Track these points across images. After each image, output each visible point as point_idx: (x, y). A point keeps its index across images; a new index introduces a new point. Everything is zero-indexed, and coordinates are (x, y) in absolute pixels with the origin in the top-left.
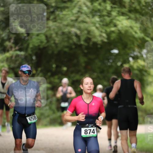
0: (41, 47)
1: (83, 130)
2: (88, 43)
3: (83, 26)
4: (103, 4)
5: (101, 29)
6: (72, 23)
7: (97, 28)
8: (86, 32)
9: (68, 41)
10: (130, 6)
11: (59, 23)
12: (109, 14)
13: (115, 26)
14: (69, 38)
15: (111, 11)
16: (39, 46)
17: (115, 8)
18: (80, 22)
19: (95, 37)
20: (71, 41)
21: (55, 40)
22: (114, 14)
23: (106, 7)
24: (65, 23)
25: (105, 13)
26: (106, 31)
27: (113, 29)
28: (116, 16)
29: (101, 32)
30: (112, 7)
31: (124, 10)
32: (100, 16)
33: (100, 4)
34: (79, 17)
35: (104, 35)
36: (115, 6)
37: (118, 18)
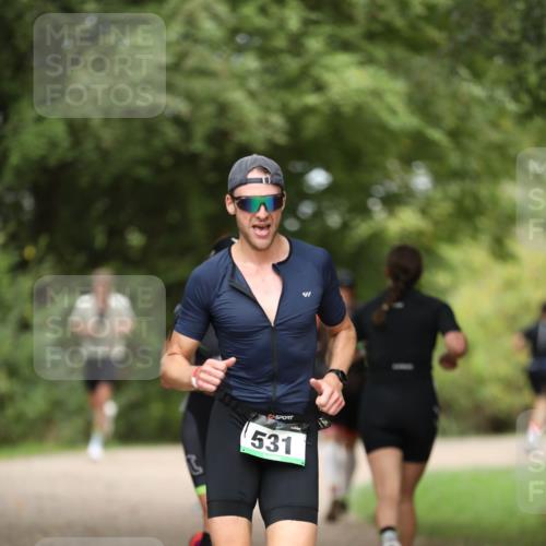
3: (199, 85)
4: (274, 9)
7: (252, 95)
8: (209, 110)
9: (147, 143)
10: (373, 18)
12: (296, 45)
13: (319, 87)
15: (302, 35)
16: (43, 158)
17: (316, 23)
19: (242, 125)
20: (157, 143)
22: (314, 44)
25: (280, 42)
26: (284, 105)
27: (312, 99)
28: (321, 54)
29: (267, 109)
30: (307, 23)
31: (350, 32)
32: (265, 52)
33: (263, 10)
34: (182, 56)
35: (277, 120)
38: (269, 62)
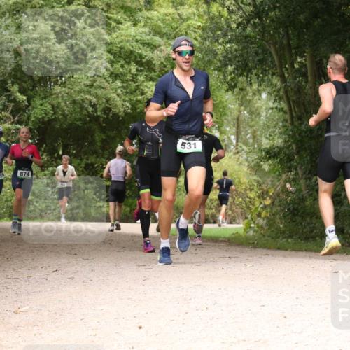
0: (46, 119)
1: (19, 172)
2: (108, 115)
3: (99, 92)
4: (126, 66)
5: (123, 97)
6: (86, 89)
7: (118, 96)
8: (104, 100)
9: (81, 112)
10: (161, 69)
11: (69, 88)
12: (134, 79)
13: (142, 94)
14: (82, 108)
15: (136, 75)
16: (43, 118)
17: (141, 71)
18: (96, 88)
19: (116, 106)
20: (85, 112)
21: (64, 111)
22: (141, 78)
23: (130, 70)
24: (77, 89)
25: (129, 77)
26: (130, 99)
27: (140, 97)
28: (143, 82)
29: (124, 101)
30: (137, 70)
31: (153, 75)
32: (122, 82)
33: (122, 66)
34: (95, 81)
35: (128, 104)
36: (142, 68)
37: (145, 84)
38: (125, 85)
